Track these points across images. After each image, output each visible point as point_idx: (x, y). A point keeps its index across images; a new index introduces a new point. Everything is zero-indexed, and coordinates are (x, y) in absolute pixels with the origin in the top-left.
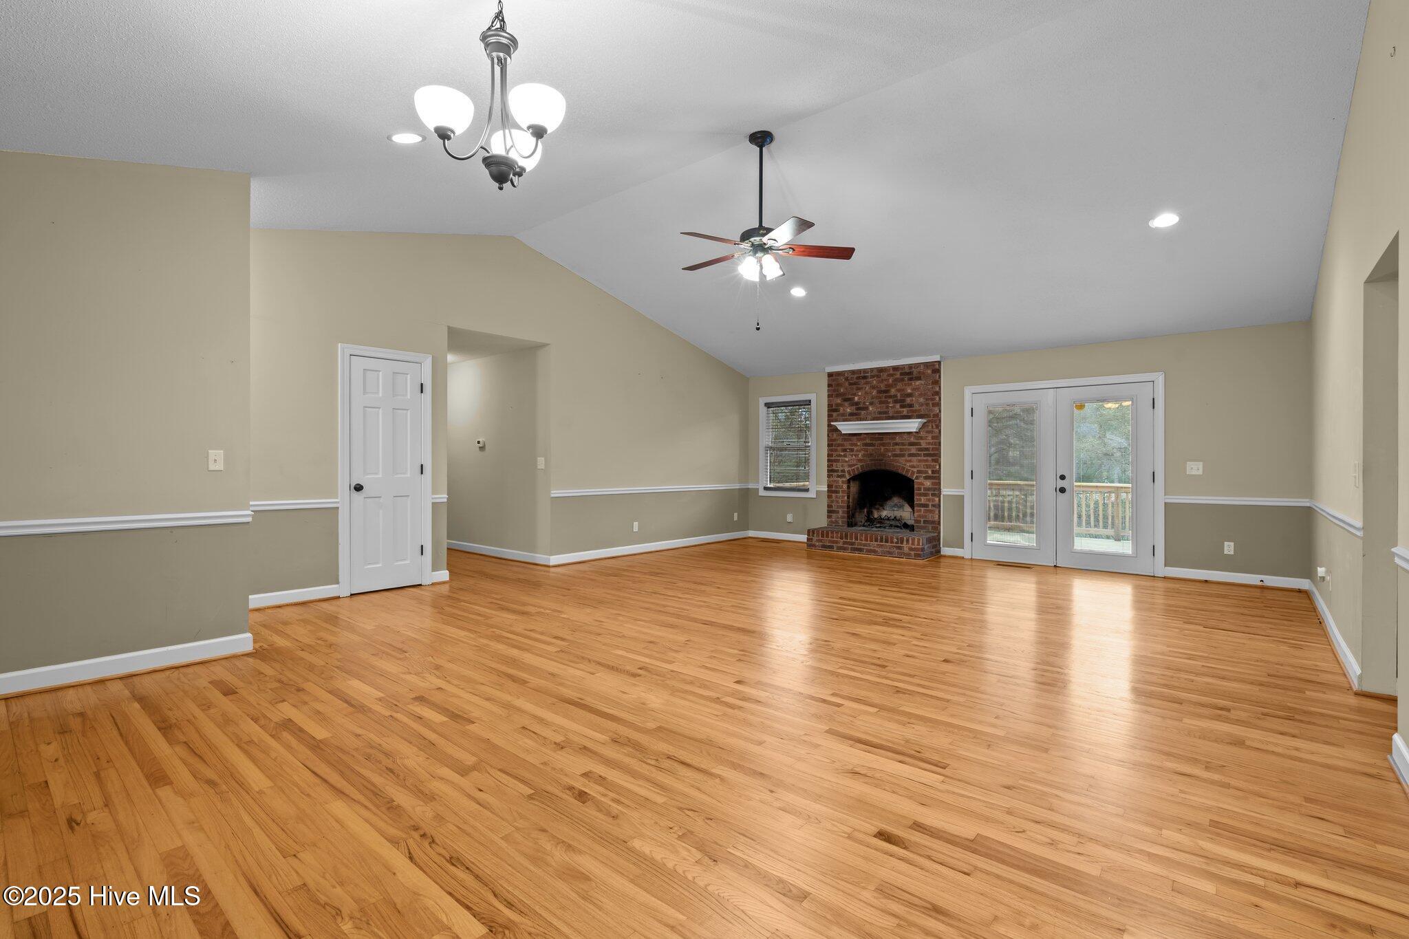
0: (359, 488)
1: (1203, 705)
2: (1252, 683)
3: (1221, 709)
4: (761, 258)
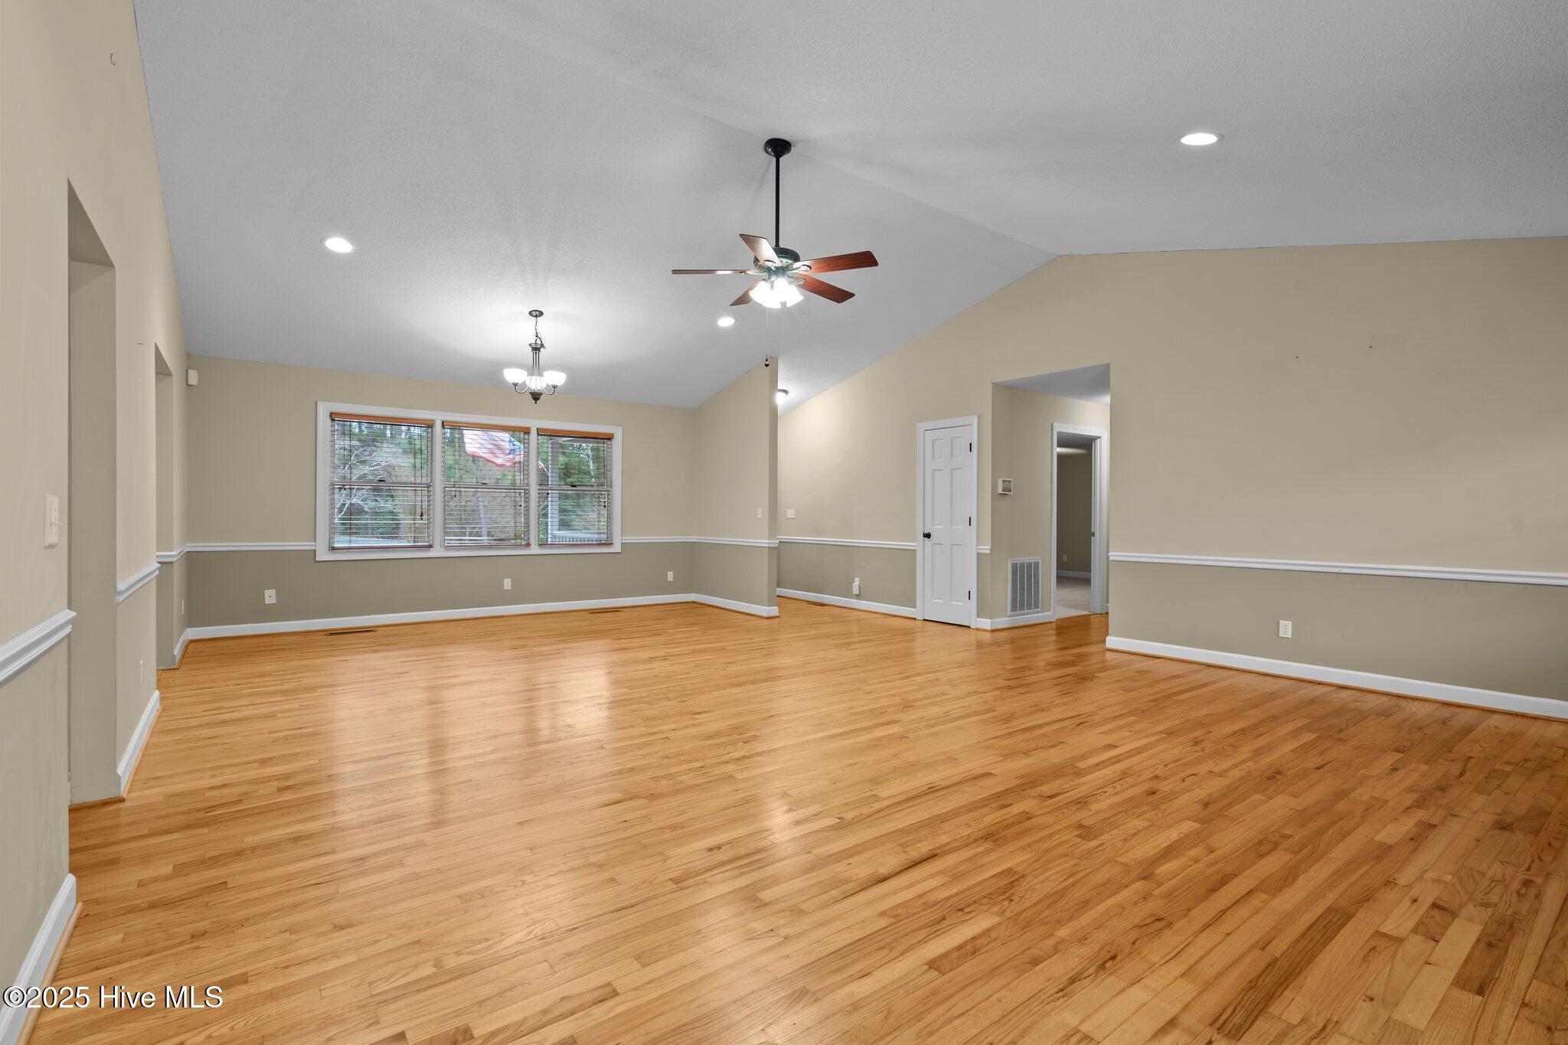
0: (928, 536)
1: (308, 784)
2: (254, 849)
3: (288, 788)
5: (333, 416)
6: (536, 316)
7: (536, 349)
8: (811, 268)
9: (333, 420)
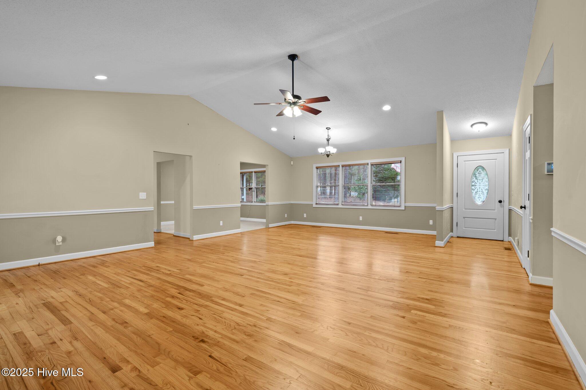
4: (293, 107)
5: (317, 168)
6: (328, 129)
7: (328, 140)
8: (305, 102)
9: (317, 169)
